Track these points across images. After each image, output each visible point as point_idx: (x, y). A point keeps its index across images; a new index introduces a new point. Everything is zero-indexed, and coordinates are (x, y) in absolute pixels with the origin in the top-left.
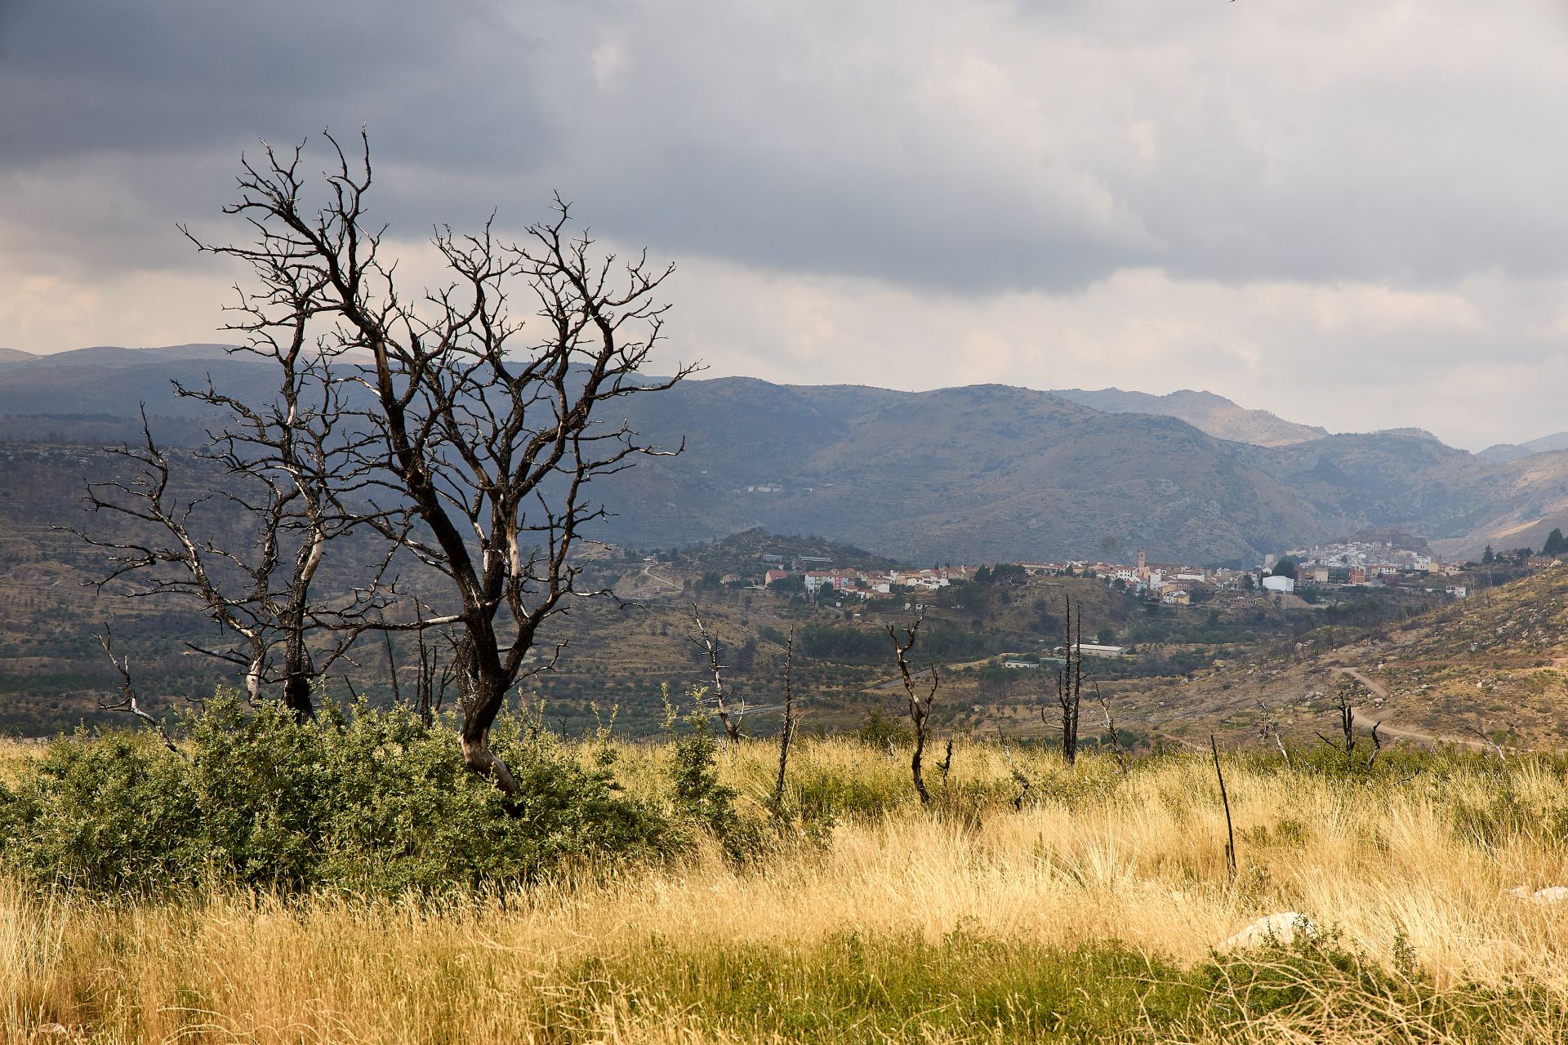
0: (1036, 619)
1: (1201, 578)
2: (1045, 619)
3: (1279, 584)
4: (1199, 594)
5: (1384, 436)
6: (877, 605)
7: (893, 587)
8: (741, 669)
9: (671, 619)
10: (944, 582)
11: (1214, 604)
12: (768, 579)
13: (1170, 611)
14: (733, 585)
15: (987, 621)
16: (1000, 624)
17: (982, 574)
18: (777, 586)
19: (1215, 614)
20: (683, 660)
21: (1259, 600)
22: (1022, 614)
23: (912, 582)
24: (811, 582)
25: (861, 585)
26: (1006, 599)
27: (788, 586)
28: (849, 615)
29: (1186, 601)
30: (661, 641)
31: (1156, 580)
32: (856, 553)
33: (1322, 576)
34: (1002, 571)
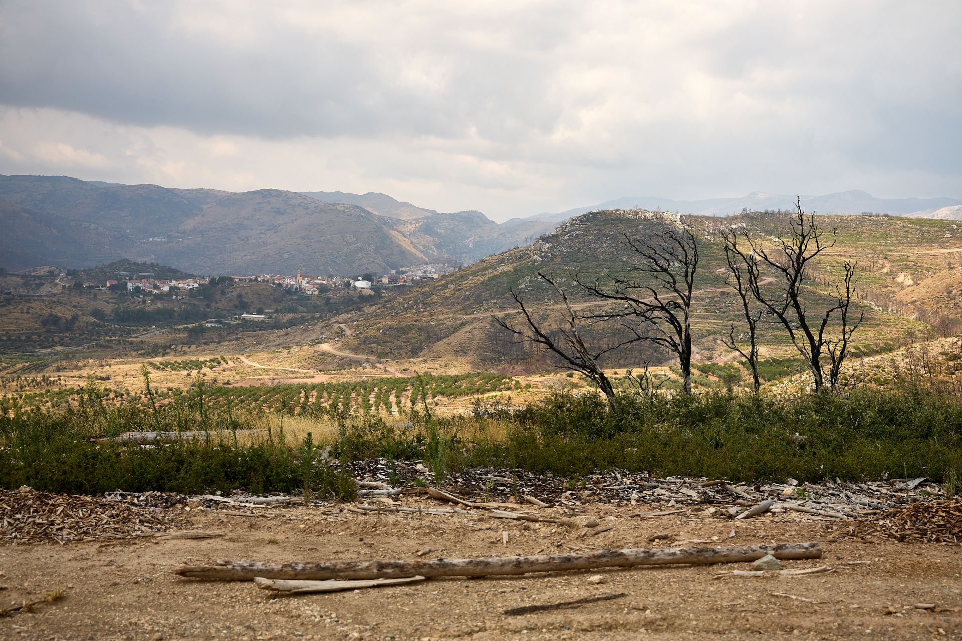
0: (237, 303)
1: (325, 282)
2: (241, 302)
3: (361, 284)
4: (323, 289)
5: (458, 214)
6: (160, 297)
7: (171, 288)
8: (68, 329)
9: (32, 305)
10: (196, 285)
11: (330, 294)
12: (108, 285)
13: (308, 298)
14: (89, 287)
15: (213, 305)
16: (219, 305)
17: (213, 282)
18: (112, 288)
19: (328, 299)
20: (37, 326)
21: (351, 292)
22: (231, 300)
23: (181, 285)
24: (130, 286)
25: (156, 287)
26: (223, 293)
27: (119, 288)
28: (144, 302)
29: (316, 293)
30: (25, 316)
31: (304, 283)
32: (171, 270)
33: (385, 280)
34: (222, 279)
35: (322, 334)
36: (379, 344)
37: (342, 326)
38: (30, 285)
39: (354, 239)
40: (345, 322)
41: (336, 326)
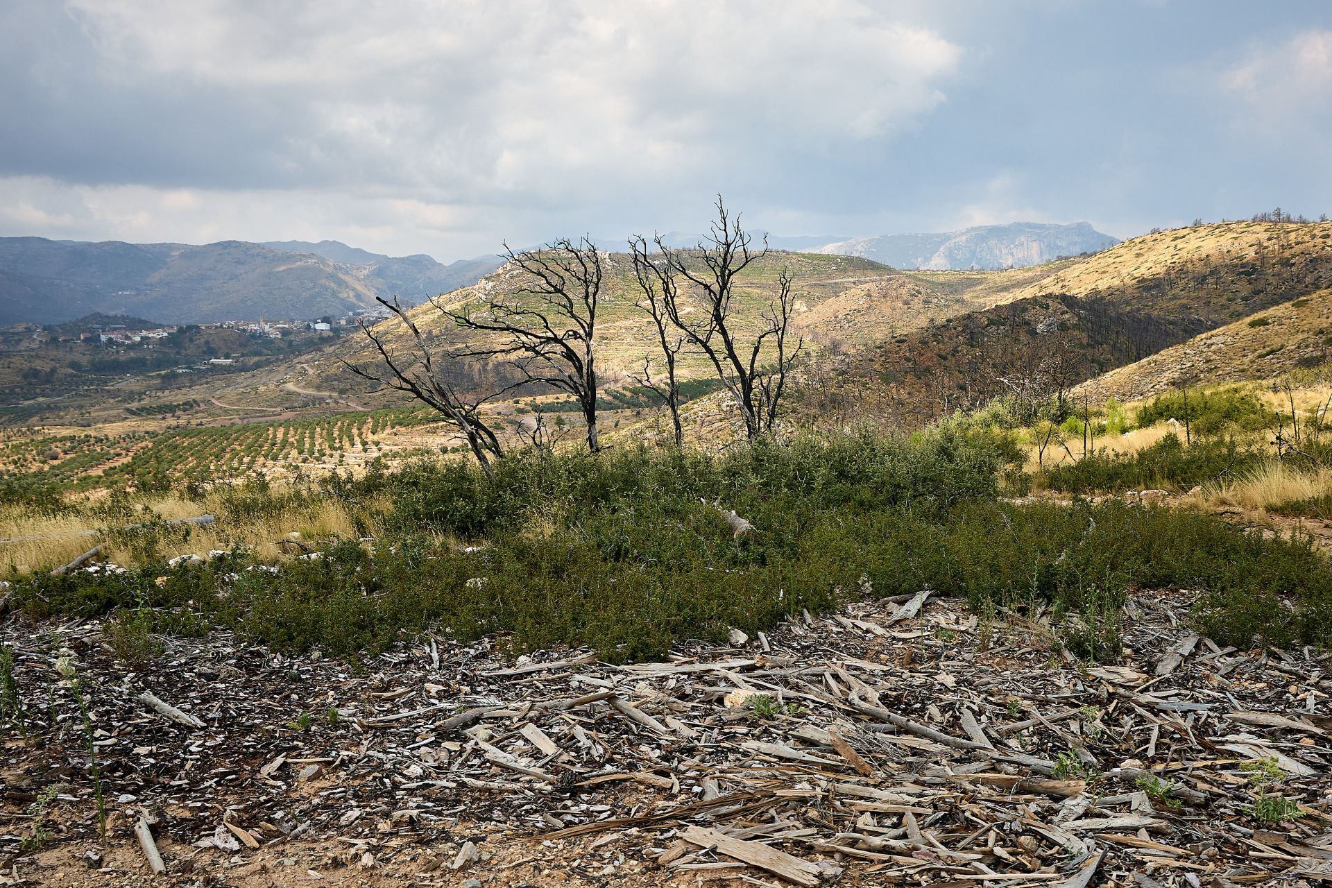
0: (205, 349)
1: (286, 326)
2: (209, 348)
3: (322, 326)
4: (285, 333)
5: (408, 258)
6: (133, 347)
7: (142, 338)
8: (48, 381)
9: (13, 360)
10: (165, 334)
11: (292, 337)
12: (82, 337)
13: (272, 341)
14: (64, 341)
15: (183, 352)
16: (189, 352)
17: (180, 330)
18: (86, 340)
19: (291, 341)
20: (18, 379)
21: (311, 334)
22: (199, 347)
23: (151, 335)
24: (103, 338)
25: (128, 338)
26: (191, 340)
27: (93, 340)
28: (118, 352)
29: (279, 336)
30: (7, 370)
31: (267, 328)
32: (141, 321)
33: (343, 322)
34: (189, 328)
35: (286, 374)
36: (340, 381)
37: (305, 366)
38: (10, 342)
39: (311, 285)
40: (307, 362)
41: (299, 366)
